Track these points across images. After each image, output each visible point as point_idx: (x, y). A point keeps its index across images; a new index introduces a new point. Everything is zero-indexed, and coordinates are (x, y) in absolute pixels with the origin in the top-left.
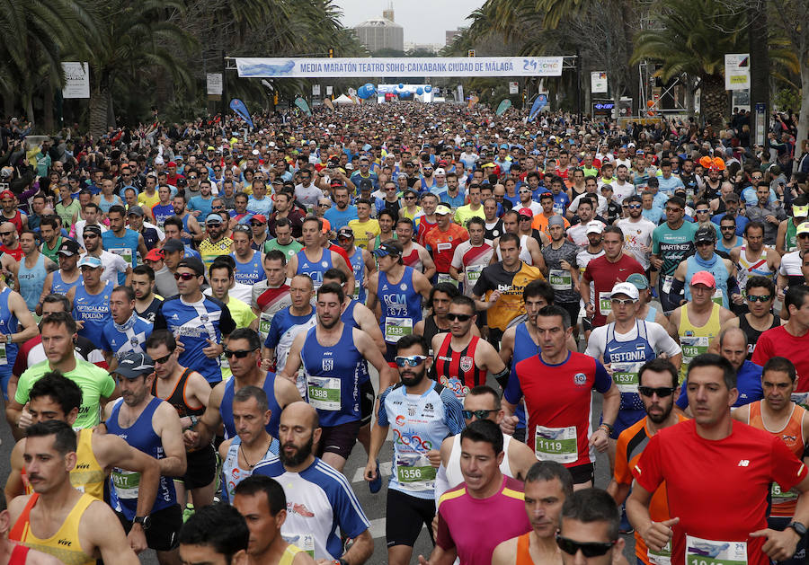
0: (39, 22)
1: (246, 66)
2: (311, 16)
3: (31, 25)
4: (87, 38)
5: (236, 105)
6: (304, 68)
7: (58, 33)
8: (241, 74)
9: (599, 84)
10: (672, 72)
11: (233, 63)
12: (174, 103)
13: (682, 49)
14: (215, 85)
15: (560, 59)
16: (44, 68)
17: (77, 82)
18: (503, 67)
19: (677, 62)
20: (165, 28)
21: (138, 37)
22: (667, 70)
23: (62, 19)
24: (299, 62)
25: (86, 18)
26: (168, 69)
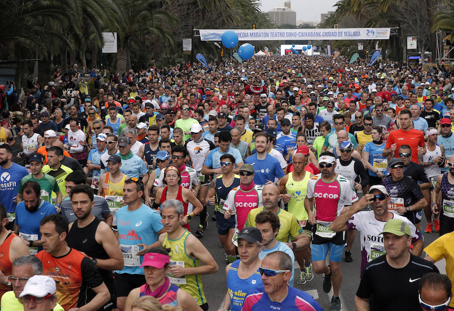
0: (89, 9)
1: (206, 34)
2: (243, 6)
3: (85, 11)
4: (116, 19)
5: (199, 56)
7: (100, 16)
8: (202, 39)
9: (412, 44)
11: (198, 33)
12: (164, 56)
14: (187, 45)
15: (389, 30)
16: (92, 36)
17: (110, 44)
18: (355, 34)
20: (160, 13)
21: (145, 18)
22: (453, 36)
23: (103, 8)
25: (116, 8)
26: (161, 36)
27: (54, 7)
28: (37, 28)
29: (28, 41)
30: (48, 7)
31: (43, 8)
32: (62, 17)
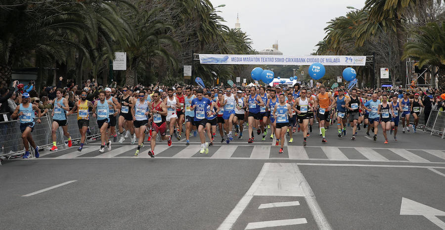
0: (104, 27)
1: (204, 58)
2: (236, 41)
3: (100, 29)
4: (127, 36)
5: (198, 80)
6: (233, 59)
7: (113, 33)
8: (201, 62)
9: (384, 74)
10: (424, 63)
11: (198, 57)
12: (167, 78)
13: (429, 52)
14: (188, 71)
15: (365, 57)
16: (104, 49)
17: (120, 62)
18: (335, 61)
19: (426, 59)
20: (165, 38)
21: (151, 41)
22: (421, 62)
23: (115, 26)
24: (230, 56)
25: (127, 26)
26: (165, 57)
27: (73, 20)
28: (57, 38)
29: (49, 48)
30: (67, 20)
31: (63, 21)
32: (79, 29)
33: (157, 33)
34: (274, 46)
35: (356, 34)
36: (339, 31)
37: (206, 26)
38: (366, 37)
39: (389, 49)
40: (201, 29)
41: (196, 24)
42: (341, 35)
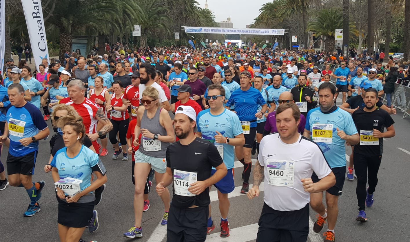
0: (127, 10)
1: (187, 29)
2: (206, 17)
3: (124, 11)
4: (141, 16)
6: (205, 30)
7: (133, 14)
8: (186, 31)
9: (294, 39)
11: (184, 28)
13: (322, 27)
14: (177, 36)
15: (284, 30)
17: (137, 32)
18: (266, 32)
19: (320, 32)
20: (164, 16)
21: (156, 18)
22: (317, 34)
23: (134, 10)
24: (203, 28)
25: (141, 10)
26: (164, 28)
27: (108, 7)
28: (99, 17)
29: (94, 24)
30: (105, 7)
31: (103, 7)
32: (113, 12)
33: (159, 13)
34: (228, 19)
35: (279, 14)
36: (268, 12)
37: (188, 8)
38: (285, 16)
39: (298, 24)
40: (185, 10)
41: (183, 7)
42: (269, 14)
